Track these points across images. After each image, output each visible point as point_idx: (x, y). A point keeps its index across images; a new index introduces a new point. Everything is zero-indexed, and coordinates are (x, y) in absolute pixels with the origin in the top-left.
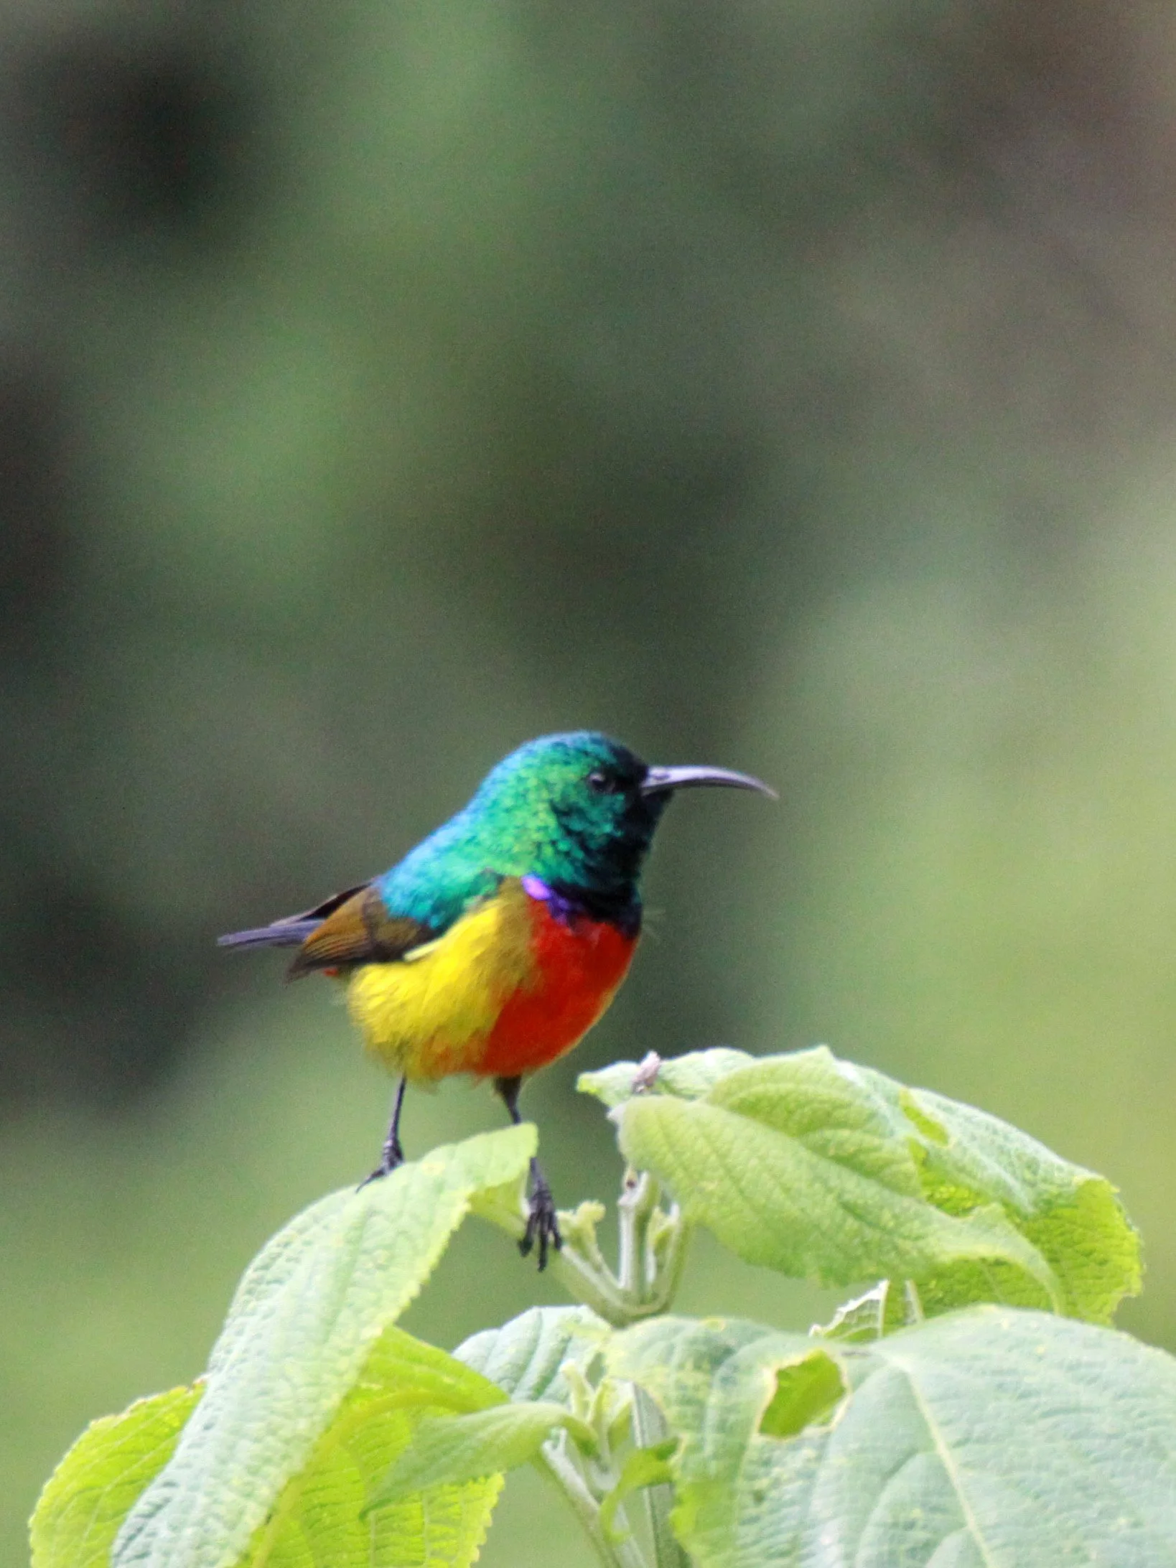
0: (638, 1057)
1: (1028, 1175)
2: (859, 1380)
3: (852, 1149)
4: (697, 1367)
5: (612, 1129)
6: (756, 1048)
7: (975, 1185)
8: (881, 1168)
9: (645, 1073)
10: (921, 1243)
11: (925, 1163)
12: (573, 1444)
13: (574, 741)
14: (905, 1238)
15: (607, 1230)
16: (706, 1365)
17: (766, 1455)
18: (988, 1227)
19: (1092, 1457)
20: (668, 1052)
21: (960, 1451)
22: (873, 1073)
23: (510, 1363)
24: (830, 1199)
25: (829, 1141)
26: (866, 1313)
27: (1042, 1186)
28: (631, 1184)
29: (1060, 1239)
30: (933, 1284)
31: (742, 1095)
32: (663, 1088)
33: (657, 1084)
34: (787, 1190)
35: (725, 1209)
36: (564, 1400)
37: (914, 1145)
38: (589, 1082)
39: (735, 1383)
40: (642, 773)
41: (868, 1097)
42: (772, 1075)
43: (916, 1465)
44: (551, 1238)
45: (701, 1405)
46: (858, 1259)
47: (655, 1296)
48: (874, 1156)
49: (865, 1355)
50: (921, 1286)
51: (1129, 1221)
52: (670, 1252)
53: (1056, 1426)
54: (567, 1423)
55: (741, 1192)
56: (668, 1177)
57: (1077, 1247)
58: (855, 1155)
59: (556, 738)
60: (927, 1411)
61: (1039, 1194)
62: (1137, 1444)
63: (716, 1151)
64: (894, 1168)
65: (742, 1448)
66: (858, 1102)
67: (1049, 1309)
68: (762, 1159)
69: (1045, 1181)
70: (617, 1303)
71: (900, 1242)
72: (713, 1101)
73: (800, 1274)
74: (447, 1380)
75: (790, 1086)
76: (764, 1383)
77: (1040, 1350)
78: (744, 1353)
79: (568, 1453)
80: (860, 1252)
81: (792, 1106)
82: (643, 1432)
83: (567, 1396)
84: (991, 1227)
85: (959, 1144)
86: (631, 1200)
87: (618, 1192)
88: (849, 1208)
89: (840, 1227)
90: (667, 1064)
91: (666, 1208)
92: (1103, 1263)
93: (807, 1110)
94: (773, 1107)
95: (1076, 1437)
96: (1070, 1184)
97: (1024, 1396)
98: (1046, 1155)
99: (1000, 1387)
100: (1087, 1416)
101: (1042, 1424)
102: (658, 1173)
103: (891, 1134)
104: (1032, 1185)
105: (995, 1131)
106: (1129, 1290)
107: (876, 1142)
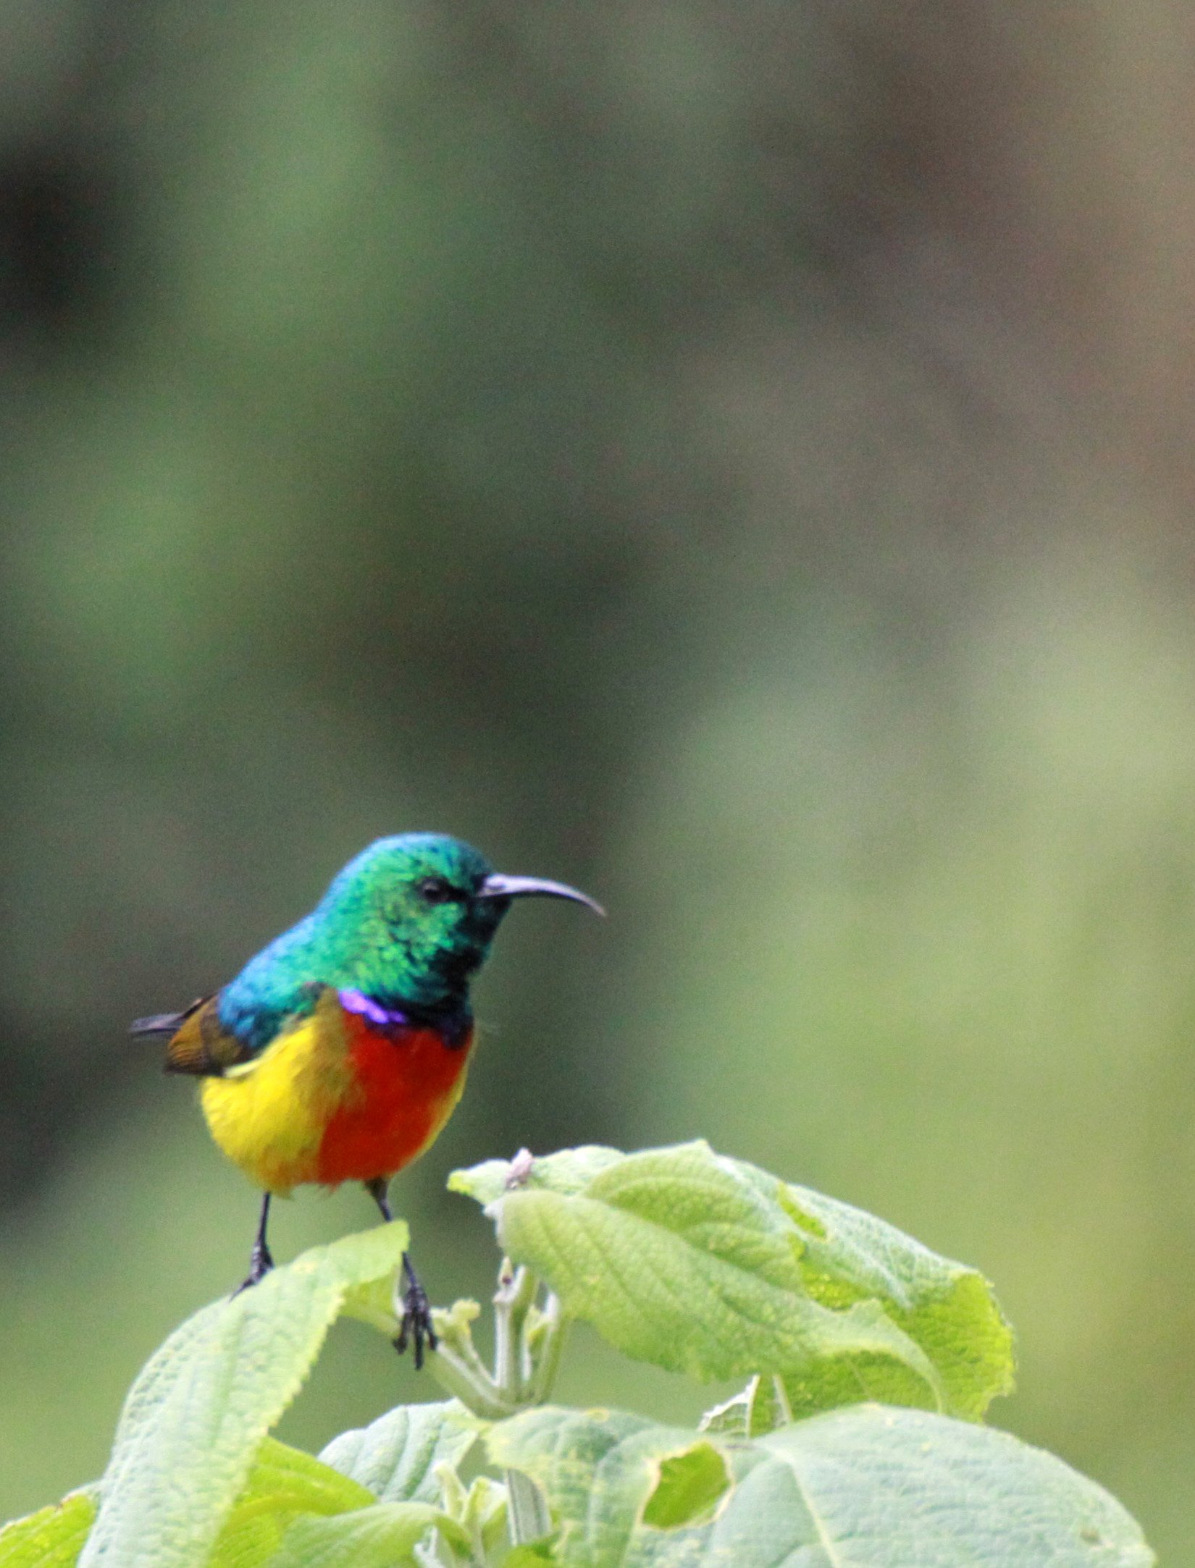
0: (509, 1155)
1: (904, 1270)
2: (743, 1473)
3: (732, 1243)
4: (581, 1456)
5: (490, 1224)
7: (853, 1279)
8: (763, 1262)
9: (516, 1170)
10: (802, 1338)
11: (804, 1257)
12: (446, 1544)
14: (788, 1332)
15: (482, 1328)
16: (589, 1455)
17: (649, 1546)
18: (867, 1322)
19: (978, 1552)
20: (540, 1149)
21: (846, 1544)
22: (751, 1168)
23: (377, 1465)
24: (711, 1293)
25: (708, 1235)
26: (732, 1417)
27: (918, 1281)
28: (507, 1281)
29: (931, 1338)
30: (802, 1386)
31: (623, 1188)
32: (536, 1185)
33: (531, 1181)
34: (667, 1283)
35: (606, 1303)
36: (436, 1500)
37: (793, 1239)
38: (461, 1180)
39: (618, 1472)
40: (479, 882)
41: (747, 1191)
42: (652, 1168)
43: (802, 1555)
44: (426, 1337)
45: (584, 1493)
46: (739, 1354)
47: (531, 1395)
48: (755, 1249)
49: (747, 1448)
50: (789, 1388)
51: (1003, 1316)
52: (545, 1350)
53: (940, 1522)
54: (441, 1523)
55: (623, 1285)
56: (548, 1271)
57: (949, 1346)
58: (733, 1249)
60: (810, 1503)
61: (916, 1289)
62: (1024, 1540)
63: (597, 1245)
64: (775, 1262)
65: (625, 1538)
66: (739, 1195)
67: (933, 1408)
68: (643, 1252)
69: (920, 1275)
70: (493, 1400)
71: (780, 1335)
72: (590, 1196)
73: (681, 1370)
74: (317, 1485)
75: (670, 1180)
76: (648, 1473)
77: (926, 1447)
78: (628, 1443)
79: (439, 1553)
80: (742, 1345)
81: (673, 1199)
82: (518, 1532)
83: (438, 1495)
84: (872, 1321)
85: (837, 1238)
86: (506, 1296)
87: (495, 1289)
88: (730, 1302)
89: (722, 1320)
90: (540, 1161)
91: (541, 1306)
92: (975, 1361)
93: (687, 1204)
94: (653, 1200)
95: (961, 1532)
96: (945, 1279)
97: (909, 1491)
98: (920, 1251)
99: (884, 1482)
100: (972, 1512)
101: (927, 1519)
102: (537, 1266)
103: (771, 1228)
104: (909, 1280)
105: (869, 1227)
106: (1001, 1388)
107: (757, 1235)
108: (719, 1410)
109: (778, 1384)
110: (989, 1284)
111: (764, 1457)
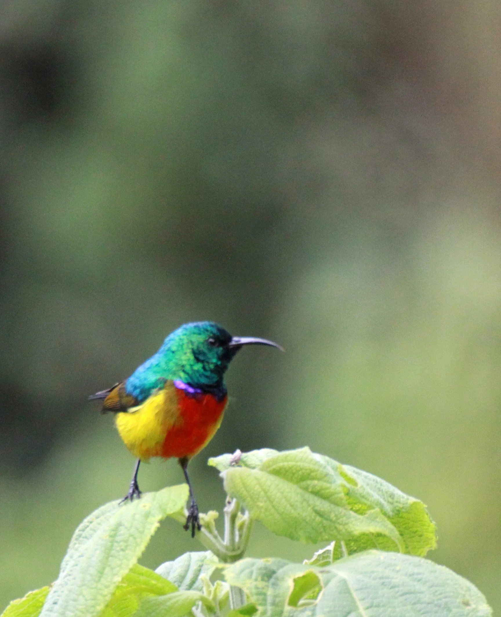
1: (390, 500)
2: (327, 583)
3: (318, 489)
4: (263, 579)
5: (221, 480)
6: (280, 448)
7: (368, 503)
8: (331, 496)
9: (235, 458)
10: (346, 527)
11: (348, 494)
12: (205, 608)
13: (203, 325)
14: (341, 524)
15: (219, 522)
16: (266, 579)
17: (292, 615)
18: (373, 519)
19: (422, 612)
21: (369, 610)
22: (327, 458)
23: (178, 575)
24: (309, 508)
25: (309, 485)
26: (326, 555)
27: (396, 504)
28: (229, 503)
30: (352, 544)
31: (275, 466)
32: (242, 464)
33: (240, 463)
34: (292, 506)
35: (267, 513)
36: (201, 590)
37: (343, 486)
38: (213, 461)
39: (277, 585)
40: (230, 339)
41: (325, 467)
42: (286, 459)
44: (196, 525)
45: (265, 595)
46: (321, 533)
47: (239, 548)
48: (327, 491)
49: (328, 572)
50: (347, 545)
51: (431, 518)
52: (245, 530)
53: (406, 599)
54: (203, 599)
55: (274, 506)
56: (244, 500)
57: (411, 530)
58: (320, 491)
59: (195, 324)
60: (354, 594)
62: (439, 606)
63: (264, 490)
64: (336, 496)
65: (282, 612)
66: (321, 469)
67: (398, 551)
68: (282, 493)
70: (223, 550)
71: (337, 526)
72: (262, 470)
73: (298, 539)
74: (153, 582)
75: (293, 463)
76: (289, 584)
77: (398, 568)
78: (280, 573)
79: (202, 611)
80: (322, 530)
81: (294, 471)
82: (233, 603)
83: (202, 588)
84: (376, 518)
85: (362, 487)
86: (229, 509)
87: (224, 506)
88: (318, 513)
90: (244, 455)
91: (243, 513)
92: (421, 536)
93: (300, 473)
94: (286, 472)
95: (414, 604)
96: (407, 503)
97: (393, 587)
98: (398, 492)
99: (383, 584)
100: (418, 595)
101: (401, 599)
102: (240, 498)
103: (335, 482)
104: (392, 503)
105: (377, 482)
106: (431, 547)
107: (328, 485)
108: (320, 552)
109: (343, 544)
110: (425, 506)
111: (335, 576)
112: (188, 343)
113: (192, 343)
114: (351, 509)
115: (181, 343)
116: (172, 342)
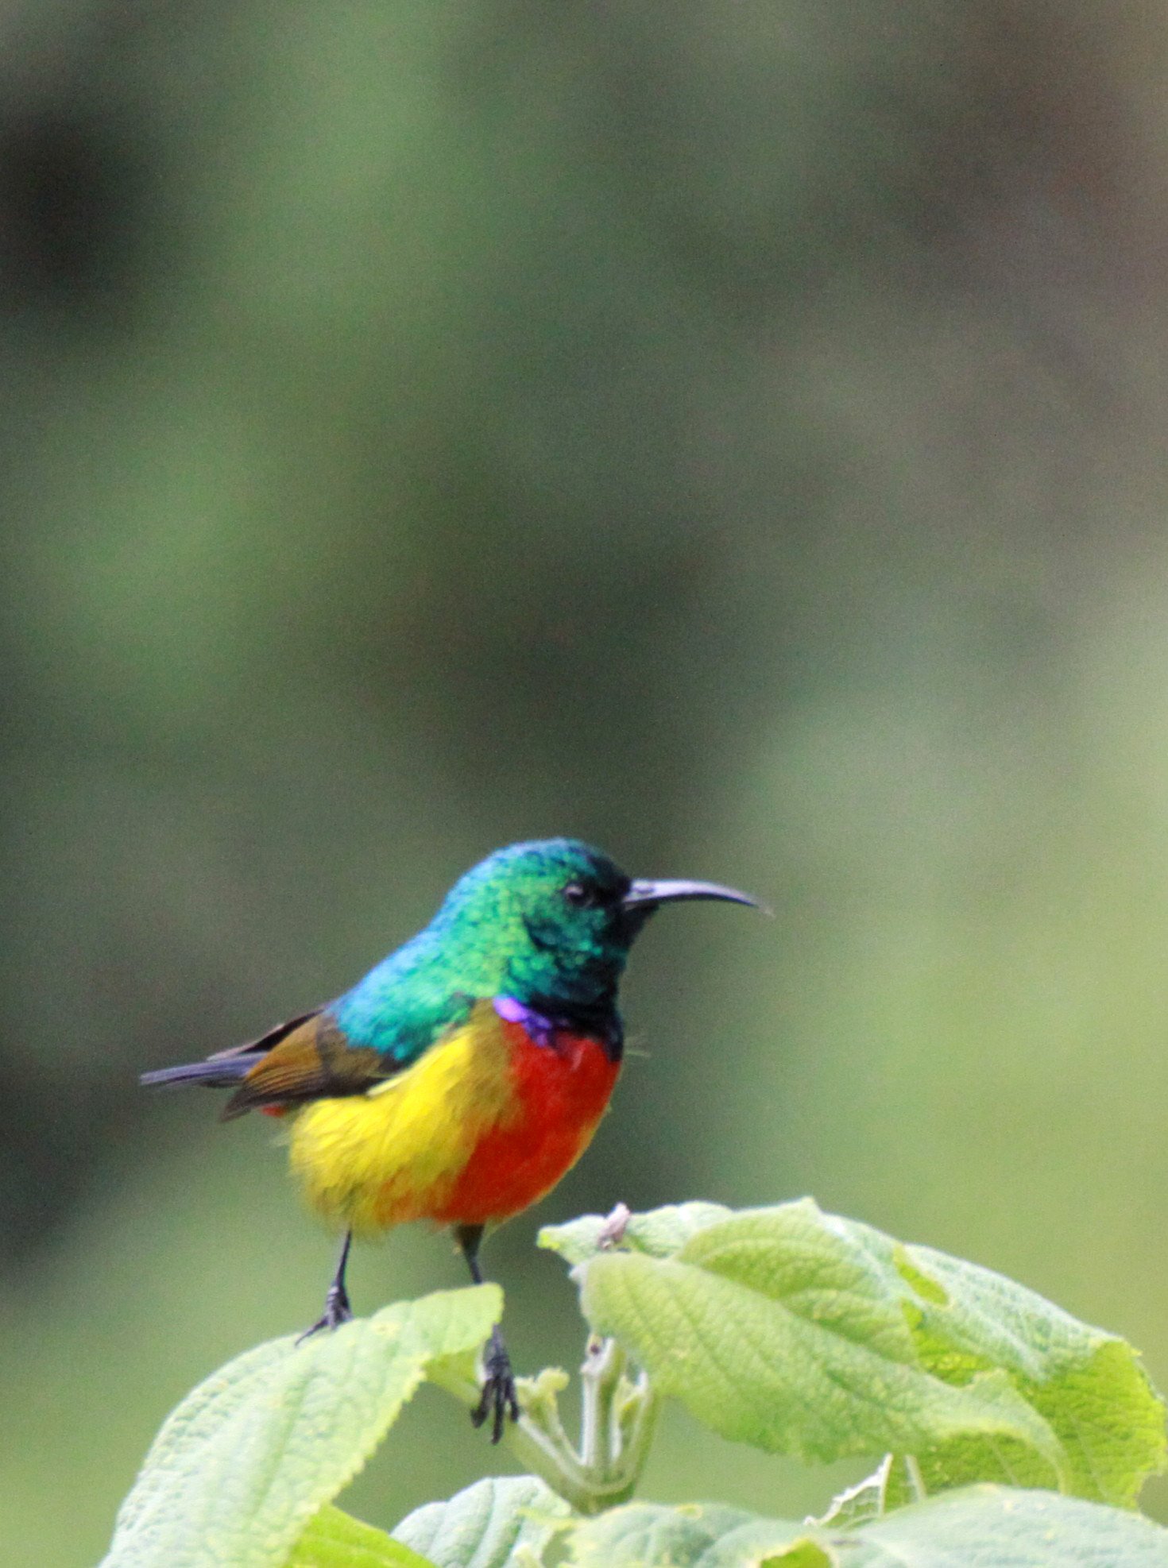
3: (839, 1312)
4: (675, 1560)
7: (977, 1349)
9: (612, 1228)
10: (915, 1417)
11: (920, 1327)
13: (549, 850)
14: (900, 1410)
15: (569, 1398)
16: (685, 1559)
18: (990, 1396)
20: (640, 1205)
22: (864, 1228)
23: (457, 1544)
24: (814, 1366)
25: (812, 1303)
26: (863, 1502)
27: (1054, 1350)
28: (596, 1350)
29: (1078, 1412)
30: (937, 1466)
31: (719, 1252)
32: (632, 1245)
33: (626, 1241)
34: (766, 1358)
35: (698, 1379)
37: (909, 1306)
38: (551, 1236)
40: (625, 886)
41: (858, 1254)
42: (751, 1230)
44: (508, 1407)
46: (846, 1433)
47: (621, 1475)
48: (863, 1319)
49: (856, 1543)
50: (923, 1467)
51: (1153, 1388)
52: (637, 1426)
55: (715, 1359)
56: (636, 1342)
57: (1097, 1421)
58: (840, 1319)
59: (528, 847)
61: (1052, 1359)
63: (689, 1315)
64: (887, 1332)
66: (847, 1259)
67: (1053, 1487)
68: (739, 1323)
69: (1057, 1344)
70: (578, 1481)
71: (891, 1413)
72: (685, 1259)
73: (781, 1451)
74: (388, 1563)
75: (771, 1242)
77: (1050, 1535)
78: (724, 1543)
80: (848, 1425)
81: (773, 1264)
84: (995, 1396)
85: (960, 1305)
86: (595, 1367)
87: (583, 1358)
88: (836, 1377)
89: (827, 1397)
90: (638, 1218)
91: (634, 1377)
92: (1126, 1437)
93: (790, 1268)
94: (752, 1266)
96: (1085, 1347)
98: (1058, 1316)
102: (626, 1338)
103: (884, 1295)
104: (1045, 1349)
105: (1001, 1291)
106: (1155, 1468)
107: (866, 1303)
108: (850, 1494)
109: (911, 1463)
110: (1138, 1353)
111: (874, 1552)
112: (510, 900)
113: (521, 898)
114: (932, 1371)
115: (491, 900)
116: (467, 899)
